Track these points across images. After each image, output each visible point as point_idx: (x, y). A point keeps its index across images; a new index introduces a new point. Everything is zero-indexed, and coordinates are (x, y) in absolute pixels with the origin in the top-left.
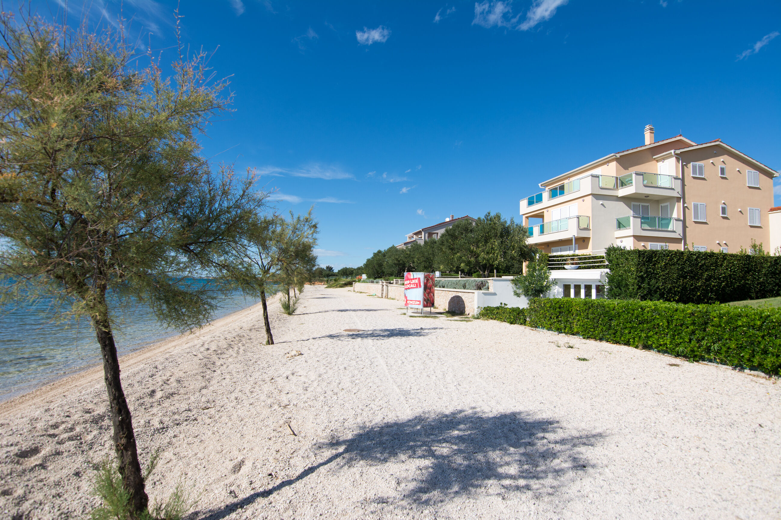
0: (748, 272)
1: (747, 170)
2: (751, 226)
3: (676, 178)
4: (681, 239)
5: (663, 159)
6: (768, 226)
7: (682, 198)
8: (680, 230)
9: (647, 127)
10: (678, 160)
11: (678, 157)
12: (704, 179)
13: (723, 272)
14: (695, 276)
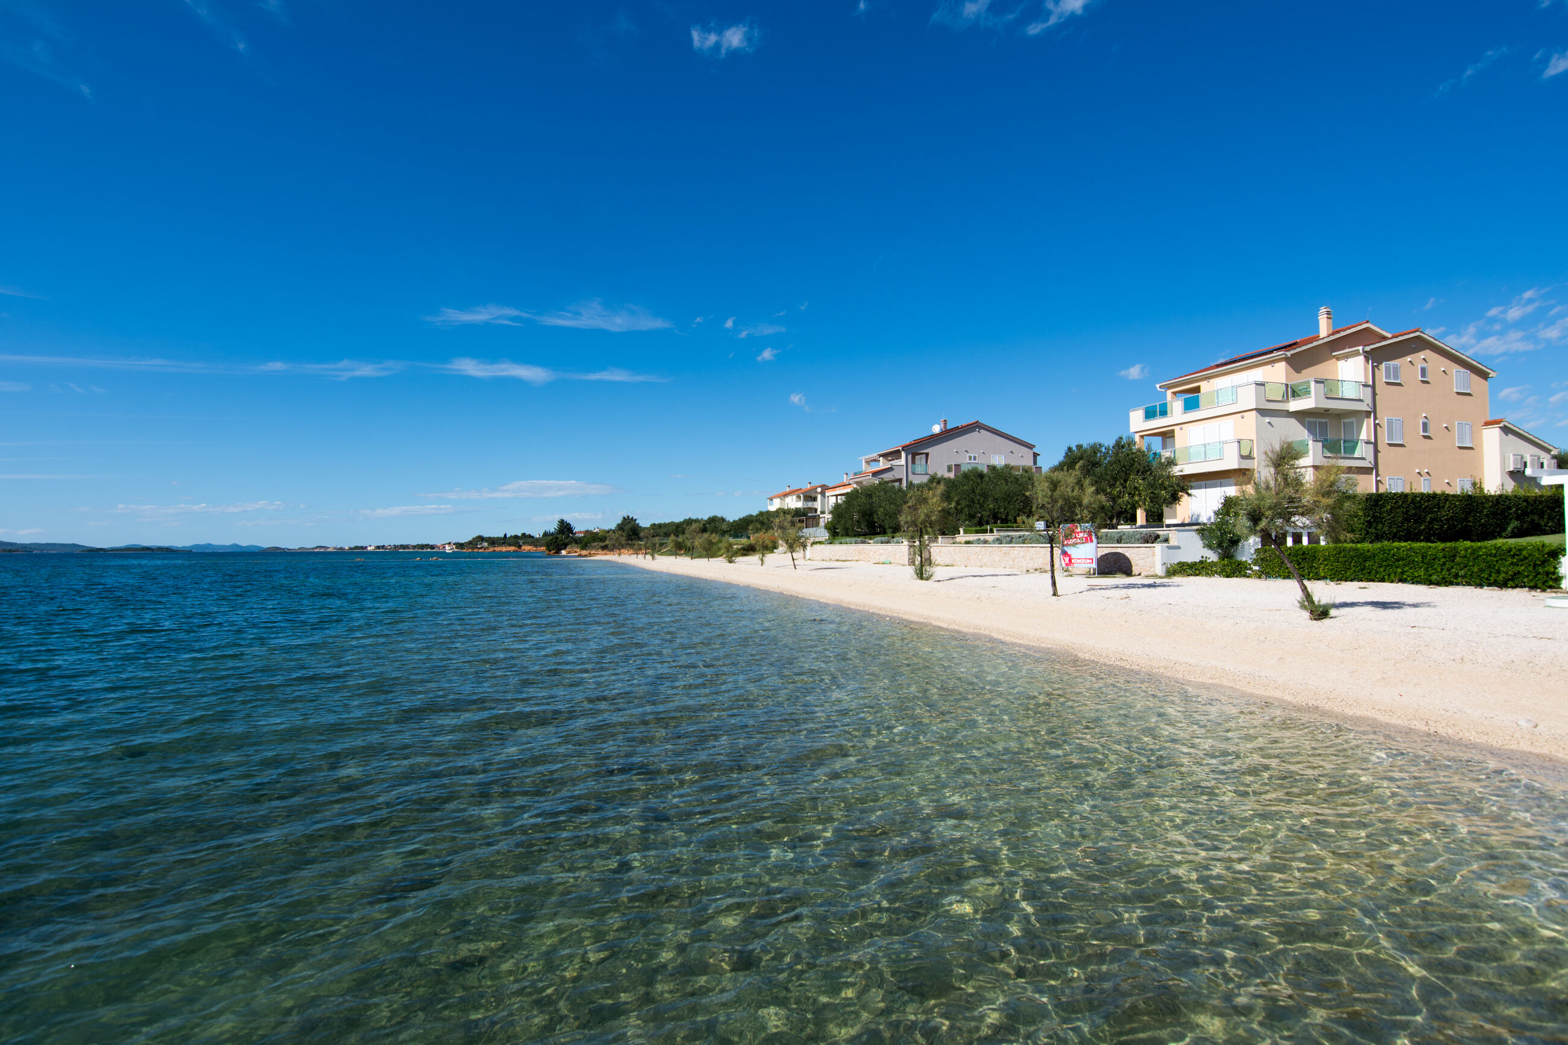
0: (1469, 513)
1: (1455, 369)
2: (1460, 448)
3: (1365, 386)
4: (1371, 469)
5: (1347, 357)
6: (1481, 447)
7: (1372, 412)
8: (1370, 457)
9: (1323, 310)
10: (1367, 359)
11: (1368, 355)
12: (1399, 384)
13: (1445, 514)
14: (1419, 520)
